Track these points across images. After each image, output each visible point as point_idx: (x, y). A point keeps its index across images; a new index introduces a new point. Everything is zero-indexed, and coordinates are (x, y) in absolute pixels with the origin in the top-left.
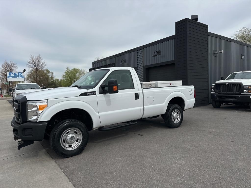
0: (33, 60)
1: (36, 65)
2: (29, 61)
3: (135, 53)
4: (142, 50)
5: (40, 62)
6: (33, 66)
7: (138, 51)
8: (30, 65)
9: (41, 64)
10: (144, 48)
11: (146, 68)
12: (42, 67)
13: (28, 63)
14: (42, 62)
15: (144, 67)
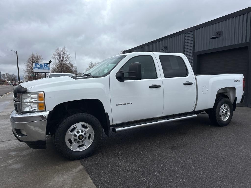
0: (58, 53)
1: (61, 57)
2: (54, 53)
3: (182, 36)
4: (192, 33)
5: (65, 54)
6: (58, 58)
7: (185, 33)
8: (55, 57)
9: (65, 57)
10: (196, 30)
11: (197, 55)
12: (67, 59)
13: (53, 56)
14: (67, 54)
15: (194, 53)
